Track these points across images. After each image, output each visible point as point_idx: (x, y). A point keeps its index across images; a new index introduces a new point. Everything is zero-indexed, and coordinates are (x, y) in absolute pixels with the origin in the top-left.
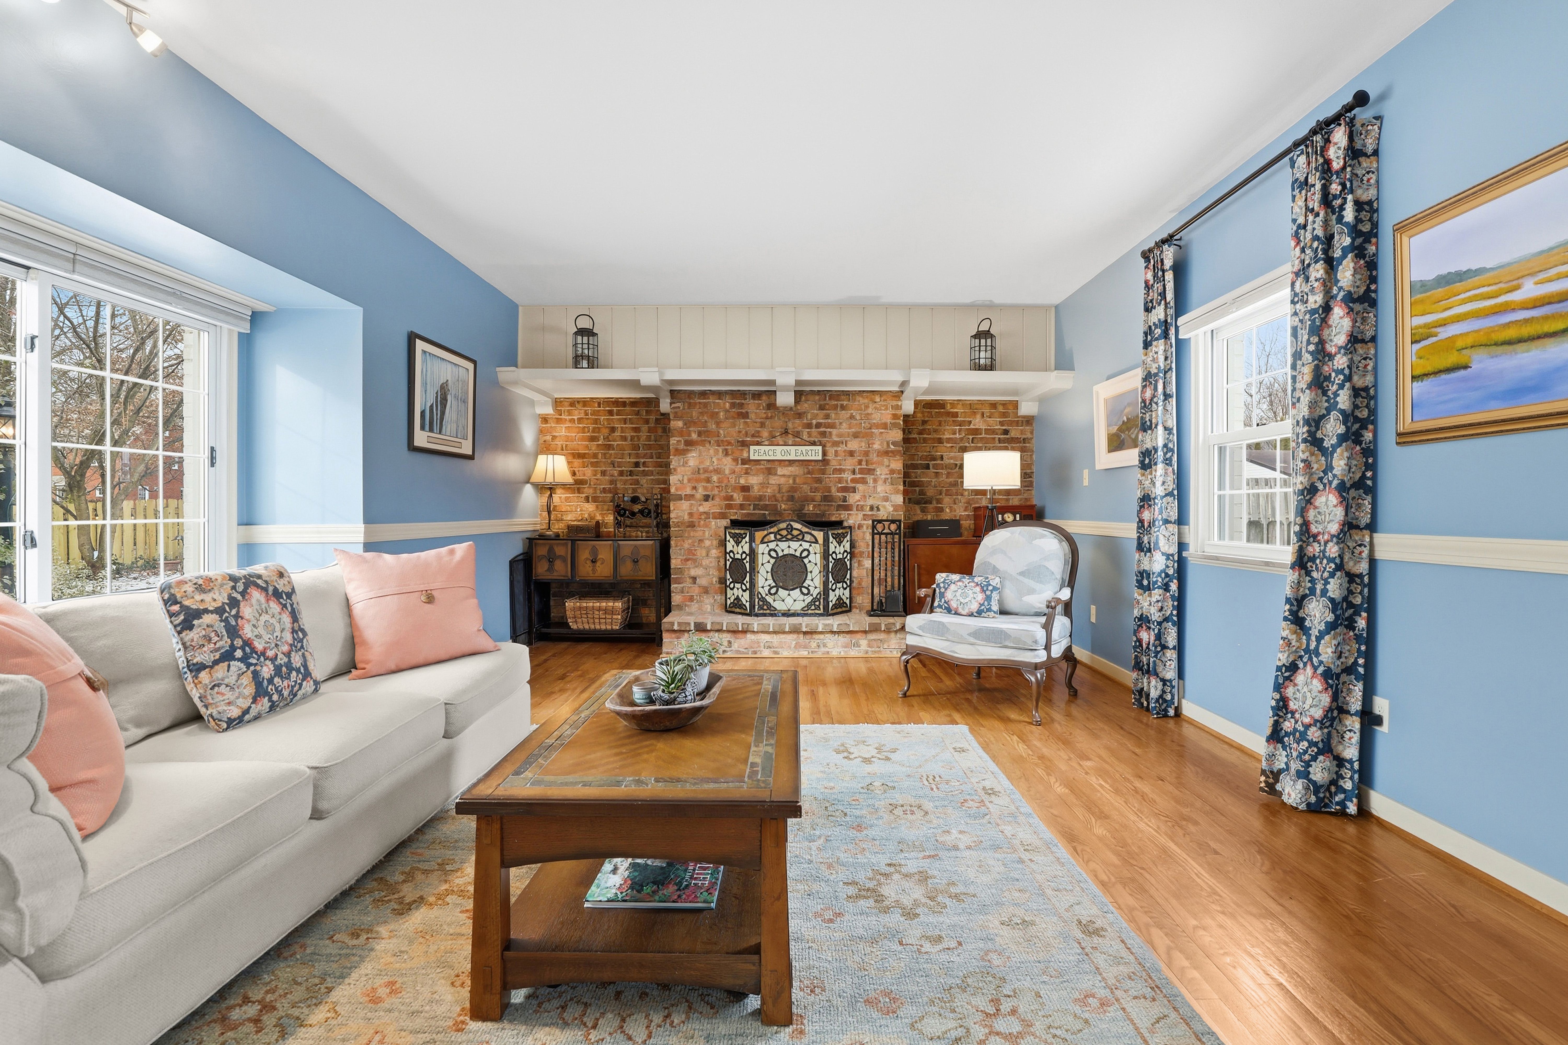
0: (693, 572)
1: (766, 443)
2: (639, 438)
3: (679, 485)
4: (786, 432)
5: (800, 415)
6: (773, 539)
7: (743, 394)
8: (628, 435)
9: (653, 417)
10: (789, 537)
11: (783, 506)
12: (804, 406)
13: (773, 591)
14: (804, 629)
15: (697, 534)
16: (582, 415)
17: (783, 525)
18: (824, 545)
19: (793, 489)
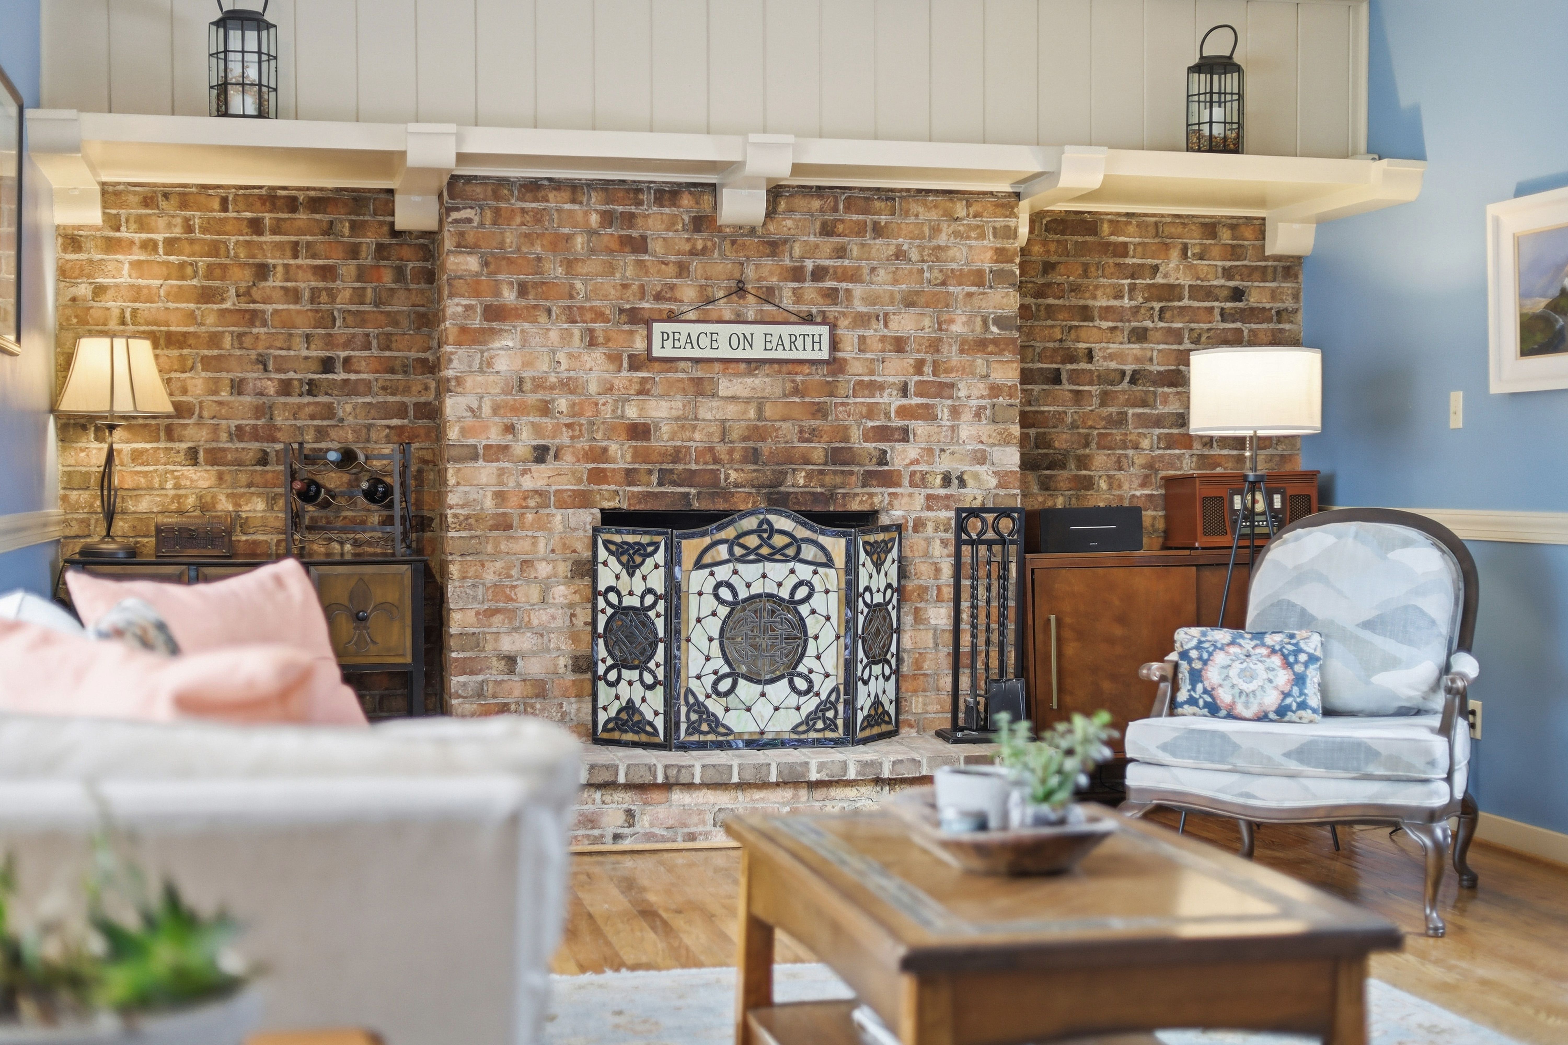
0: (507, 645)
1: (692, 316)
2: (332, 295)
3: (470, 421)
4: (740, 290)
5: (774, 247)
6: (725, 555)
7: (634, 190)
8: (306, 284)
9: (369, 241)
10: (765, 551)
11: (733, 475)
12: (786, 225)
13: (725, 685)
14: (814, 776)
15: (516, 547)
16: (177, 232)
17: (750, 523)
18: (848, 572)
19: (756, 433)
